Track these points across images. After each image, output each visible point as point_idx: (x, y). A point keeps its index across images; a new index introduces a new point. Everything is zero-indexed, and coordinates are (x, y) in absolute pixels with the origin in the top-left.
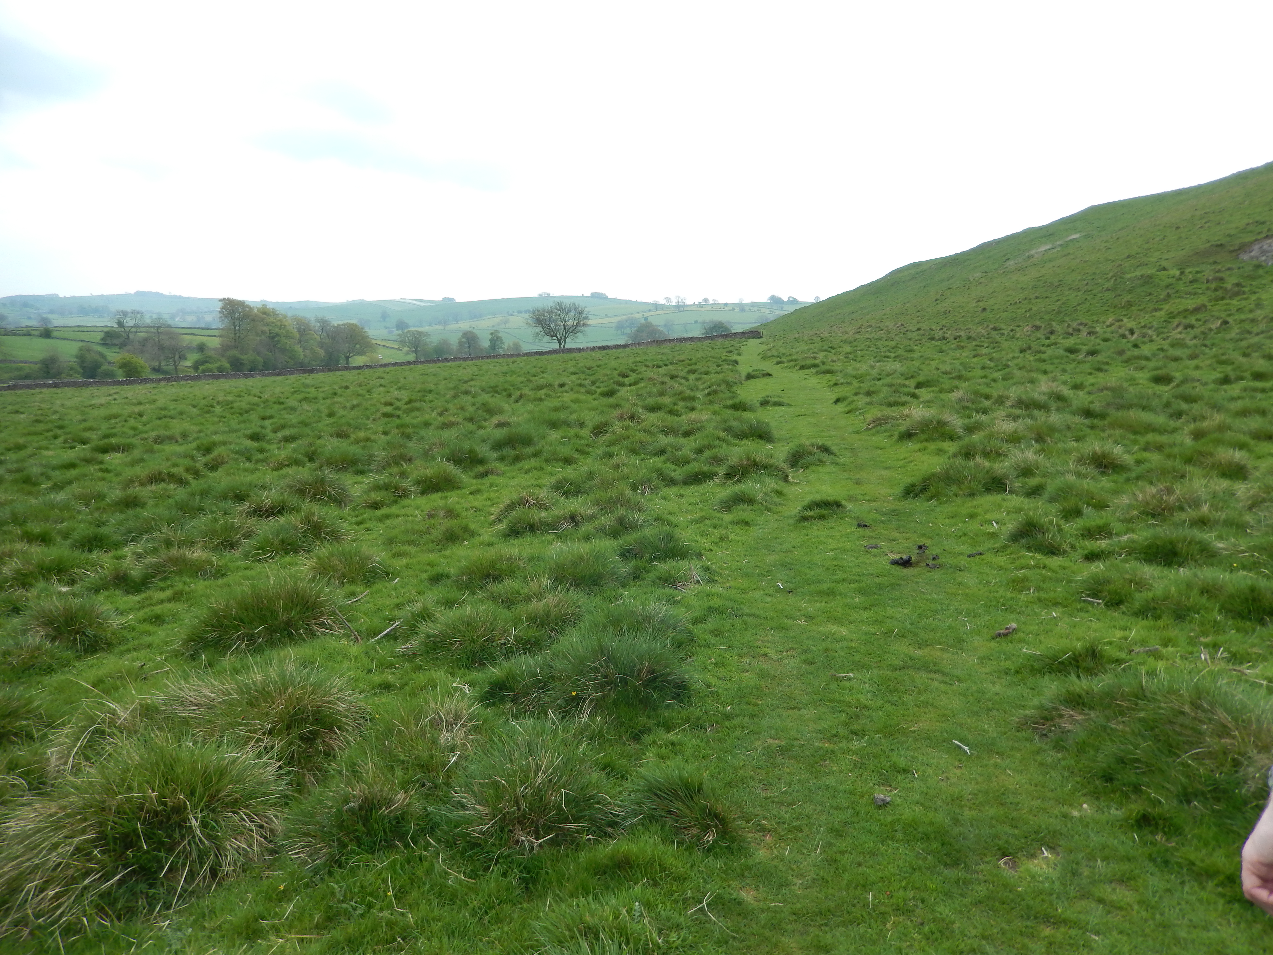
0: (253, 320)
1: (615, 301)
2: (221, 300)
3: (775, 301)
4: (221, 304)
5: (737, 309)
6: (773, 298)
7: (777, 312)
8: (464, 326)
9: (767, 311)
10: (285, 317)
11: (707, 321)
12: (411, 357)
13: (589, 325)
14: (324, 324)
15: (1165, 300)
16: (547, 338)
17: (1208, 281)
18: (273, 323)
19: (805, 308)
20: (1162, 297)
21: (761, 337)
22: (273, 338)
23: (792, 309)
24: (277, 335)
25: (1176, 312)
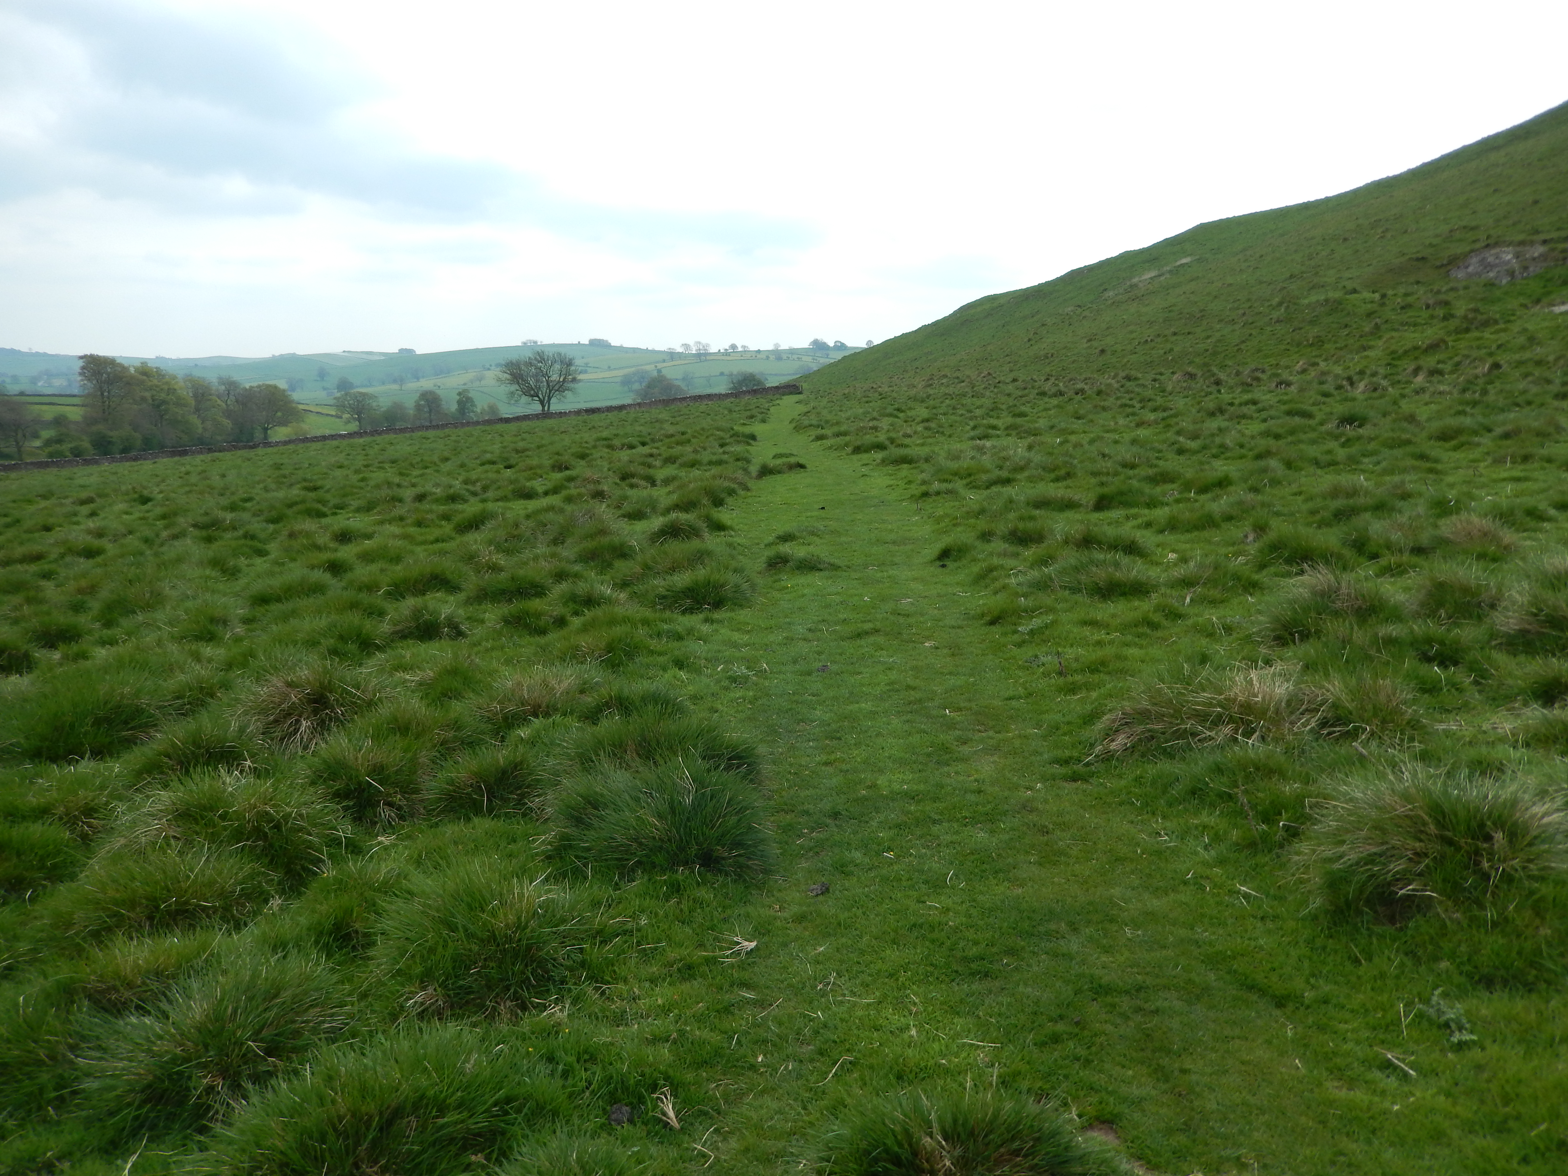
0: (128, 383)
1: (621, 349)
2: (81, 358)
3: (819, 346)
4: (81, 363)
5: (772, 357)
6: (816, 342)
7: (822, 361)
8: (426, 384)
9: (809, 359)
10: (174, 377)
11: (735, 373)
12: (354, 427)
13: (580, 381)
14: (231, 385)
15: (1372, 333)
16: (525, 399)
17: (1428, 307)
18: (157, 386)
19: (855, 354)
20: (1367, 329)
21: (800, 393)
22: (158, 406)
23: (839, 356)
24: (164, 402)
25: (1401, 351)
